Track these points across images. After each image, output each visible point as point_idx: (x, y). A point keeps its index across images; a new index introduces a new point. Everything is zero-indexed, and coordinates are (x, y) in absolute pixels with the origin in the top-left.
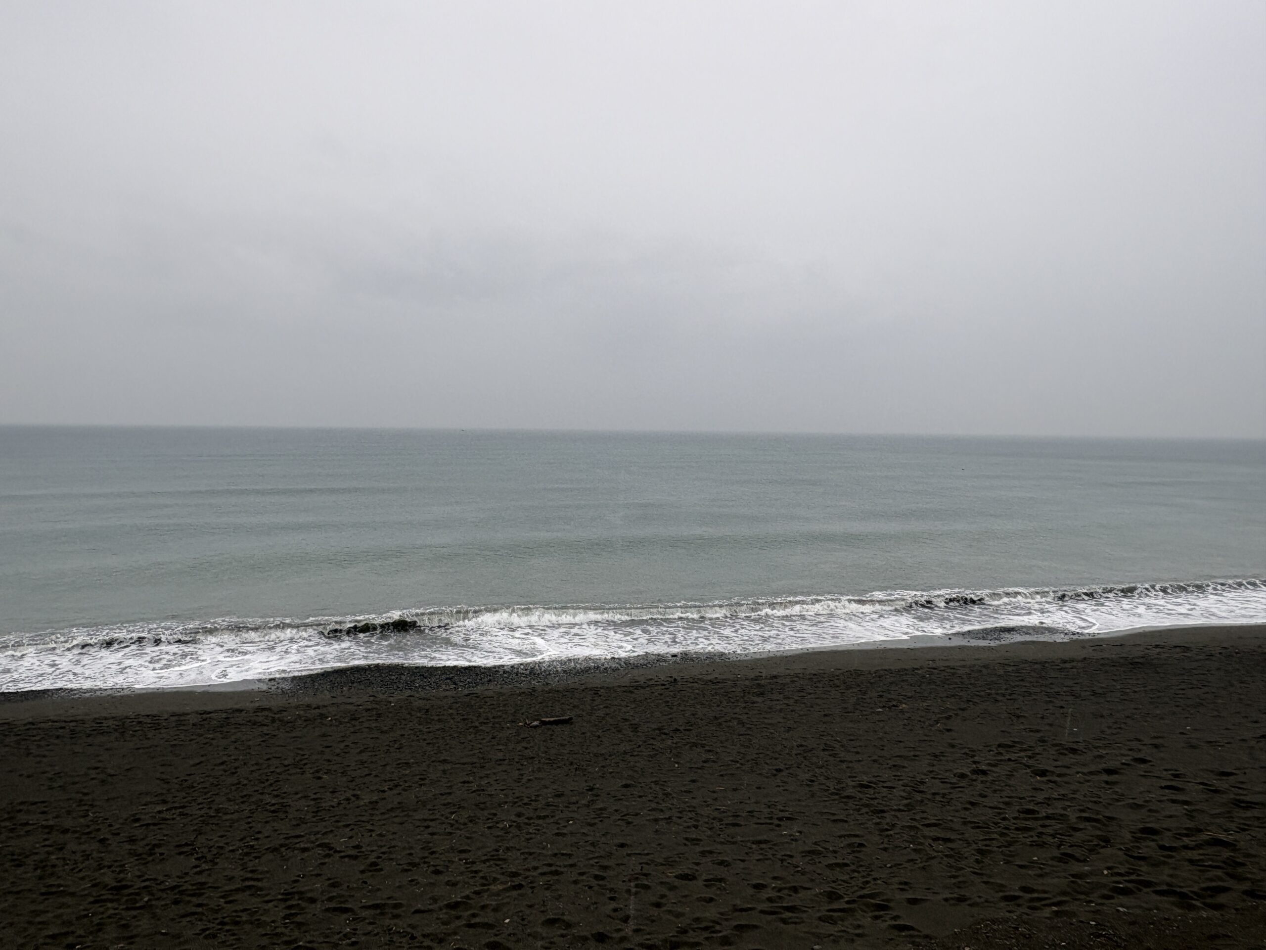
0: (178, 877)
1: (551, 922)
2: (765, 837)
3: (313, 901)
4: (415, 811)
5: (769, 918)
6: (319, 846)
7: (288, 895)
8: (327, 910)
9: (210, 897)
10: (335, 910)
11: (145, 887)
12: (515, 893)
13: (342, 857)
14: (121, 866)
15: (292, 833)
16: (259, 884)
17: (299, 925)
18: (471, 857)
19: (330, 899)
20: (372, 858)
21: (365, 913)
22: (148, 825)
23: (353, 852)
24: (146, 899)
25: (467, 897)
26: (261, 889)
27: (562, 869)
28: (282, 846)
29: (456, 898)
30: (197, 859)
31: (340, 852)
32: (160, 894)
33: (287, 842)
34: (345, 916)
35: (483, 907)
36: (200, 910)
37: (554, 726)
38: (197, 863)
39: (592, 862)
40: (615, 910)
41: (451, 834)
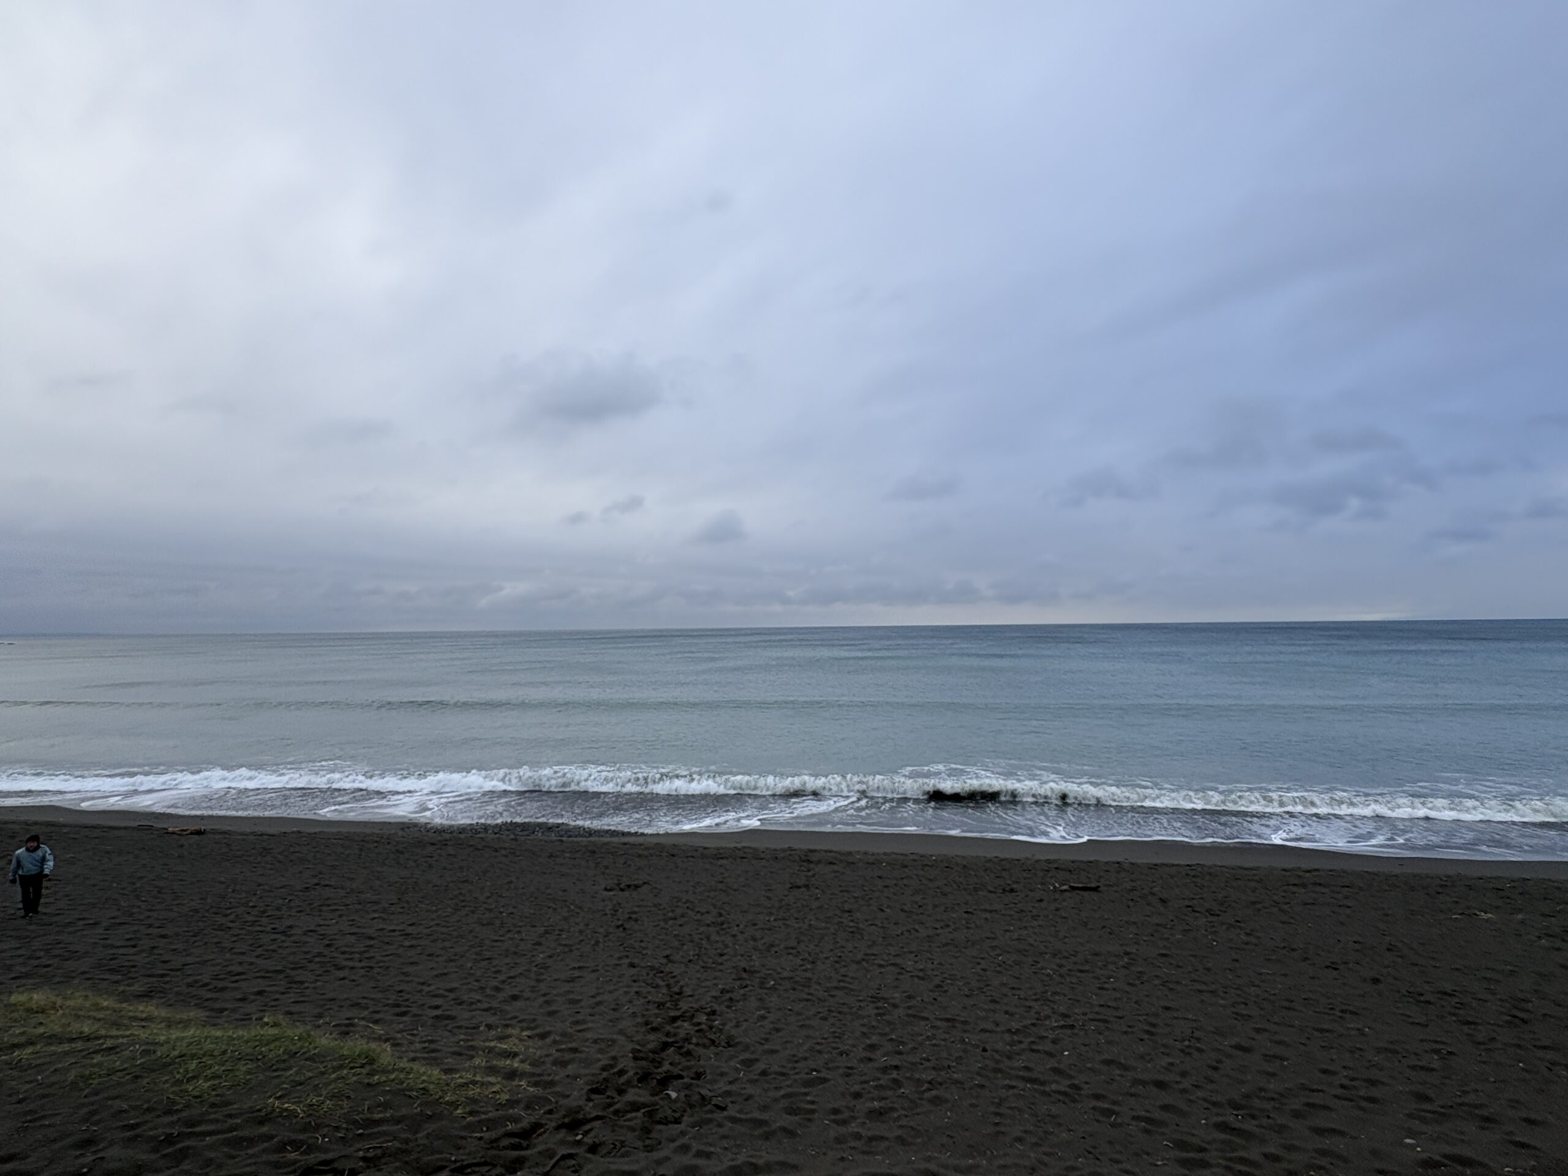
0: (791, 971)
1: (1108, 1062)
2: (1326, 1027)
3: (895, 1006)
4: (965, 948)
5: (1345, 1103)
6: (892, 964)
7: (875, 999)
8: (908, 1015)
9: (816, 989)
10: (914, 1016)
11: (770, 974)
12: (1069, 1032)
13: (912, 976)
14: (749, 956)
15: (869, 952)
16: (851, 986)
17: (889, 1023)
18: (1022, 994)
19: (909, 1008)
20: (937, 981)
21: (939, 1023)
22: (763, 929)
23: (921, 974)
24: (772, 983)
25: (1025, 1027)
26: (852, 990)
27: (1111, 1019)
28: (863, 960)
29: (1015, 1025)
30: (802, 960)
31: (909, 972)
32: (780, 981)
33: (866, 957)
34: (923, 1023)
35: (1042, 1038)
36: (810, 997)
37: (1081, 893)
38: (802, 963)
39: (1141, 1018)
40: (1172, 1064)
41: (999, 972)
